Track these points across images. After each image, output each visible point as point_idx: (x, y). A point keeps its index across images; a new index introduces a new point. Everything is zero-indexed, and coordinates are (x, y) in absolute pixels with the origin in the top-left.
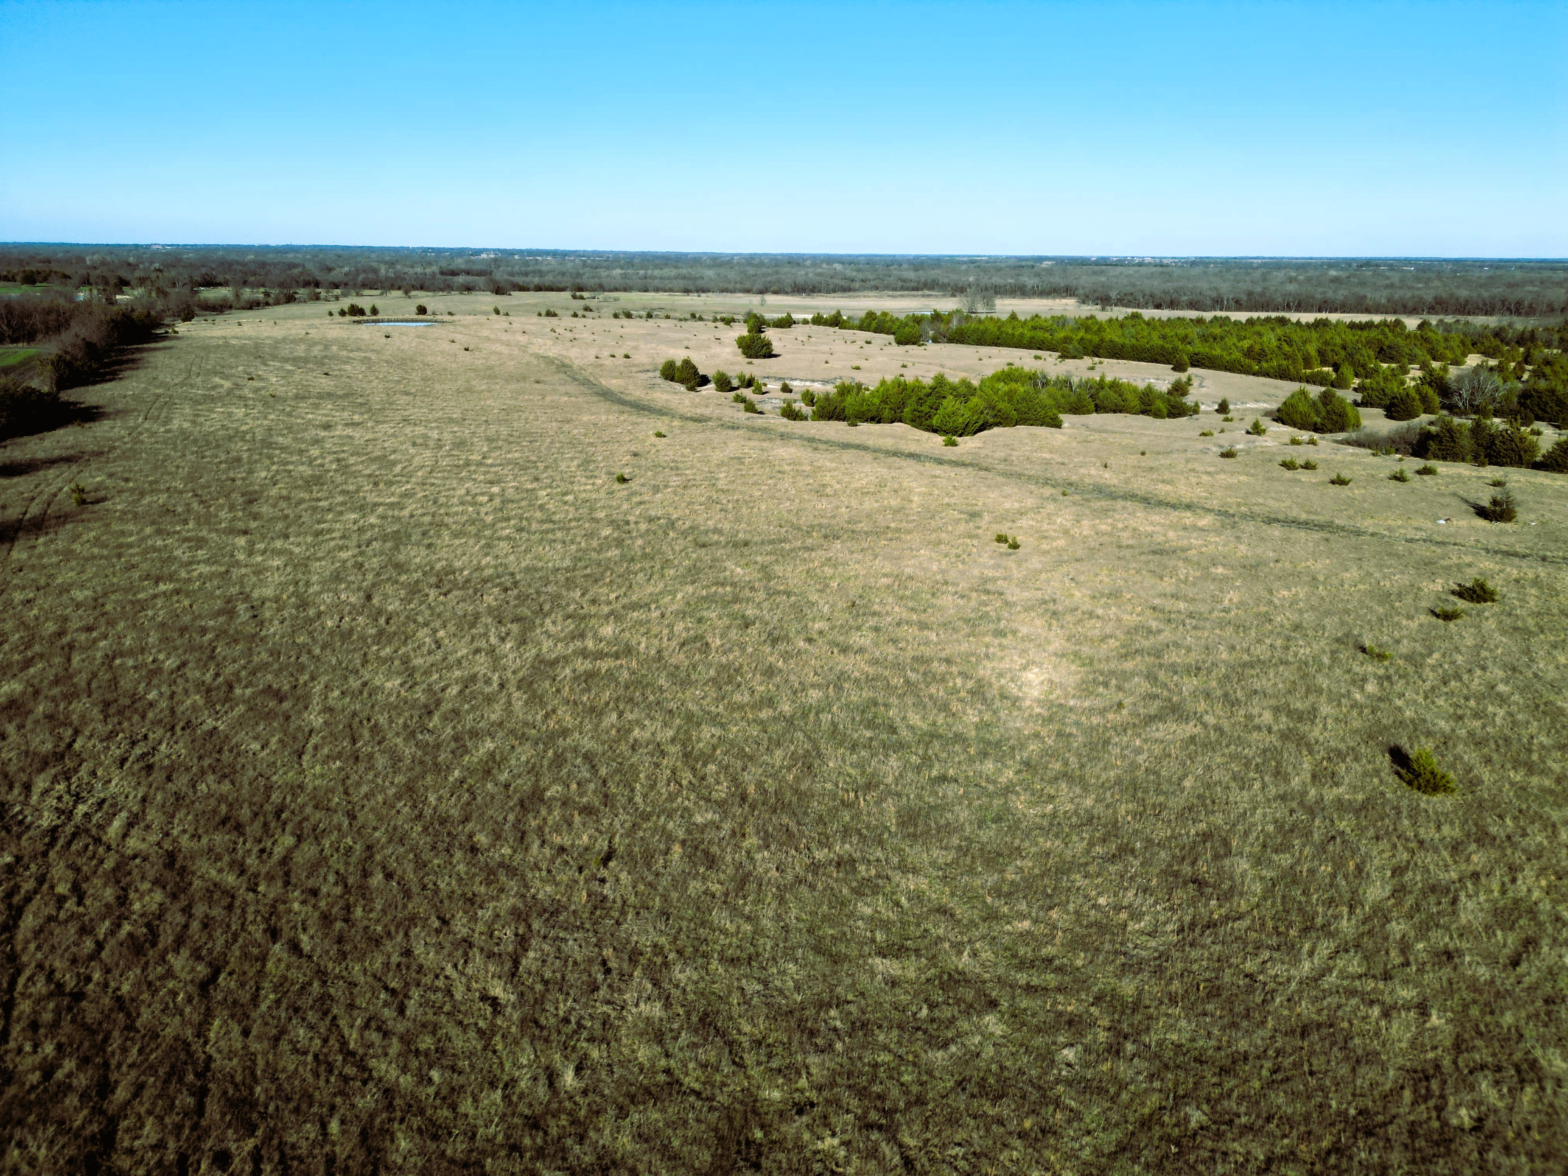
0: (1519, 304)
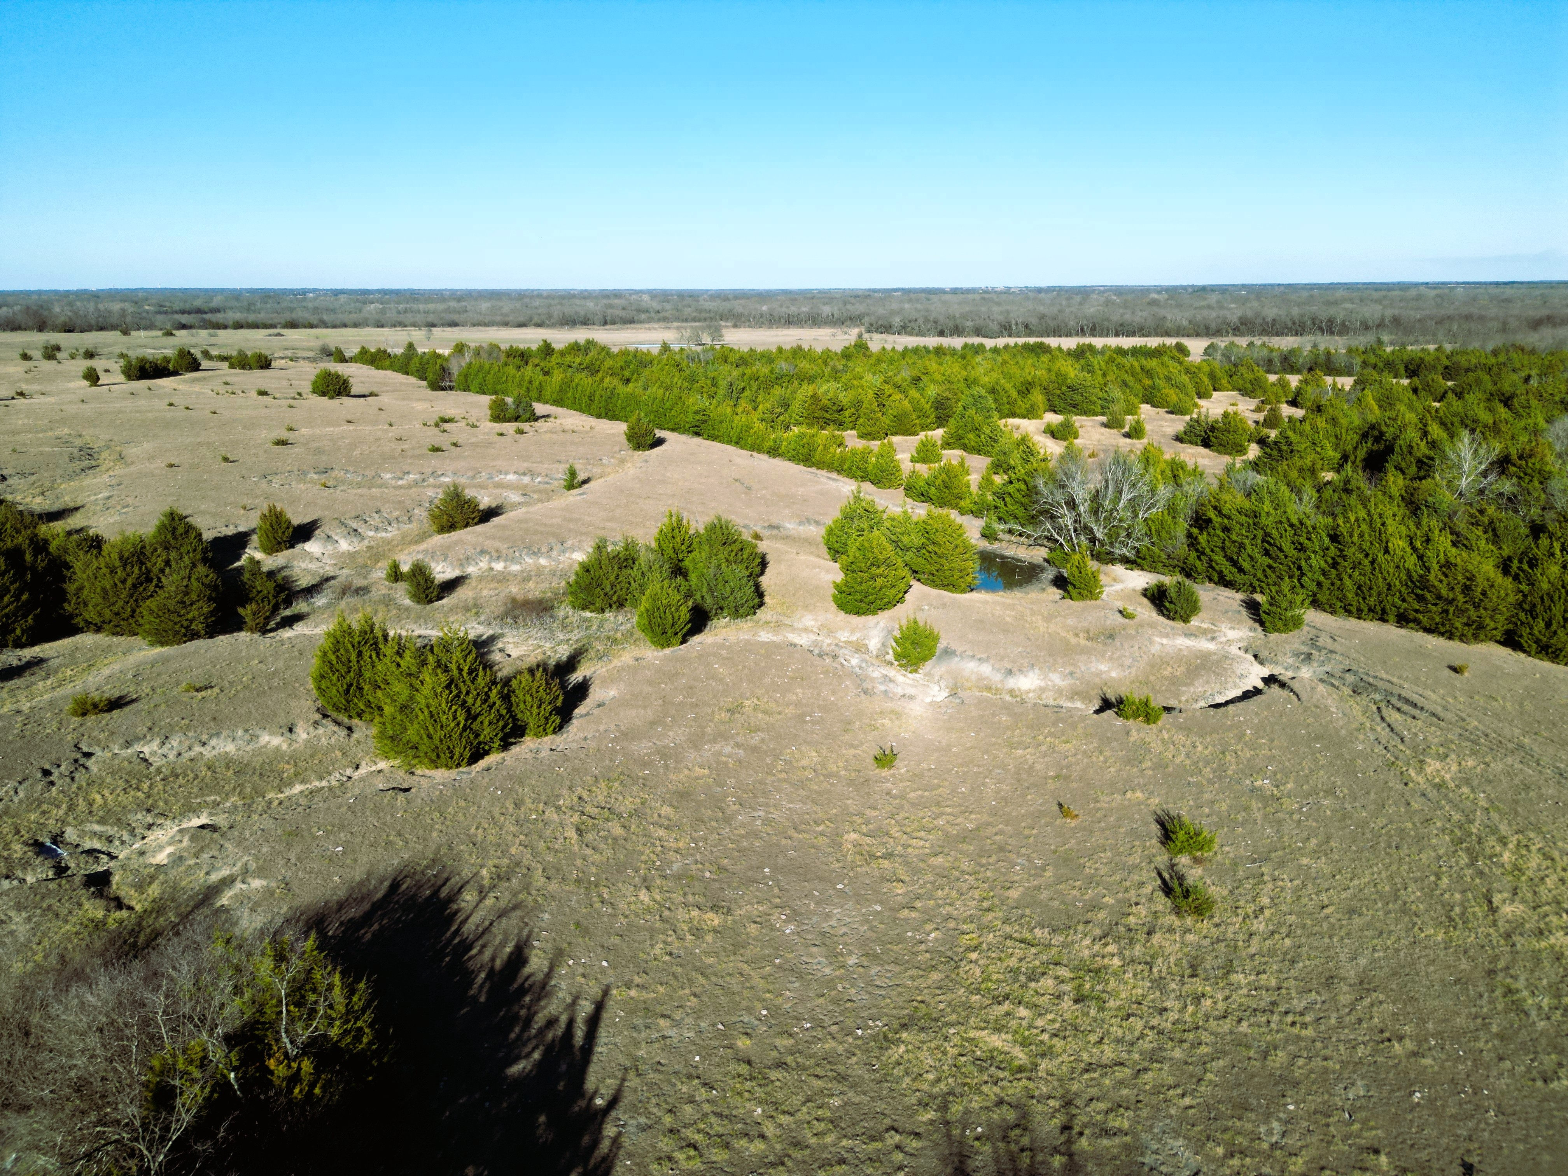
0: (1331, 321)
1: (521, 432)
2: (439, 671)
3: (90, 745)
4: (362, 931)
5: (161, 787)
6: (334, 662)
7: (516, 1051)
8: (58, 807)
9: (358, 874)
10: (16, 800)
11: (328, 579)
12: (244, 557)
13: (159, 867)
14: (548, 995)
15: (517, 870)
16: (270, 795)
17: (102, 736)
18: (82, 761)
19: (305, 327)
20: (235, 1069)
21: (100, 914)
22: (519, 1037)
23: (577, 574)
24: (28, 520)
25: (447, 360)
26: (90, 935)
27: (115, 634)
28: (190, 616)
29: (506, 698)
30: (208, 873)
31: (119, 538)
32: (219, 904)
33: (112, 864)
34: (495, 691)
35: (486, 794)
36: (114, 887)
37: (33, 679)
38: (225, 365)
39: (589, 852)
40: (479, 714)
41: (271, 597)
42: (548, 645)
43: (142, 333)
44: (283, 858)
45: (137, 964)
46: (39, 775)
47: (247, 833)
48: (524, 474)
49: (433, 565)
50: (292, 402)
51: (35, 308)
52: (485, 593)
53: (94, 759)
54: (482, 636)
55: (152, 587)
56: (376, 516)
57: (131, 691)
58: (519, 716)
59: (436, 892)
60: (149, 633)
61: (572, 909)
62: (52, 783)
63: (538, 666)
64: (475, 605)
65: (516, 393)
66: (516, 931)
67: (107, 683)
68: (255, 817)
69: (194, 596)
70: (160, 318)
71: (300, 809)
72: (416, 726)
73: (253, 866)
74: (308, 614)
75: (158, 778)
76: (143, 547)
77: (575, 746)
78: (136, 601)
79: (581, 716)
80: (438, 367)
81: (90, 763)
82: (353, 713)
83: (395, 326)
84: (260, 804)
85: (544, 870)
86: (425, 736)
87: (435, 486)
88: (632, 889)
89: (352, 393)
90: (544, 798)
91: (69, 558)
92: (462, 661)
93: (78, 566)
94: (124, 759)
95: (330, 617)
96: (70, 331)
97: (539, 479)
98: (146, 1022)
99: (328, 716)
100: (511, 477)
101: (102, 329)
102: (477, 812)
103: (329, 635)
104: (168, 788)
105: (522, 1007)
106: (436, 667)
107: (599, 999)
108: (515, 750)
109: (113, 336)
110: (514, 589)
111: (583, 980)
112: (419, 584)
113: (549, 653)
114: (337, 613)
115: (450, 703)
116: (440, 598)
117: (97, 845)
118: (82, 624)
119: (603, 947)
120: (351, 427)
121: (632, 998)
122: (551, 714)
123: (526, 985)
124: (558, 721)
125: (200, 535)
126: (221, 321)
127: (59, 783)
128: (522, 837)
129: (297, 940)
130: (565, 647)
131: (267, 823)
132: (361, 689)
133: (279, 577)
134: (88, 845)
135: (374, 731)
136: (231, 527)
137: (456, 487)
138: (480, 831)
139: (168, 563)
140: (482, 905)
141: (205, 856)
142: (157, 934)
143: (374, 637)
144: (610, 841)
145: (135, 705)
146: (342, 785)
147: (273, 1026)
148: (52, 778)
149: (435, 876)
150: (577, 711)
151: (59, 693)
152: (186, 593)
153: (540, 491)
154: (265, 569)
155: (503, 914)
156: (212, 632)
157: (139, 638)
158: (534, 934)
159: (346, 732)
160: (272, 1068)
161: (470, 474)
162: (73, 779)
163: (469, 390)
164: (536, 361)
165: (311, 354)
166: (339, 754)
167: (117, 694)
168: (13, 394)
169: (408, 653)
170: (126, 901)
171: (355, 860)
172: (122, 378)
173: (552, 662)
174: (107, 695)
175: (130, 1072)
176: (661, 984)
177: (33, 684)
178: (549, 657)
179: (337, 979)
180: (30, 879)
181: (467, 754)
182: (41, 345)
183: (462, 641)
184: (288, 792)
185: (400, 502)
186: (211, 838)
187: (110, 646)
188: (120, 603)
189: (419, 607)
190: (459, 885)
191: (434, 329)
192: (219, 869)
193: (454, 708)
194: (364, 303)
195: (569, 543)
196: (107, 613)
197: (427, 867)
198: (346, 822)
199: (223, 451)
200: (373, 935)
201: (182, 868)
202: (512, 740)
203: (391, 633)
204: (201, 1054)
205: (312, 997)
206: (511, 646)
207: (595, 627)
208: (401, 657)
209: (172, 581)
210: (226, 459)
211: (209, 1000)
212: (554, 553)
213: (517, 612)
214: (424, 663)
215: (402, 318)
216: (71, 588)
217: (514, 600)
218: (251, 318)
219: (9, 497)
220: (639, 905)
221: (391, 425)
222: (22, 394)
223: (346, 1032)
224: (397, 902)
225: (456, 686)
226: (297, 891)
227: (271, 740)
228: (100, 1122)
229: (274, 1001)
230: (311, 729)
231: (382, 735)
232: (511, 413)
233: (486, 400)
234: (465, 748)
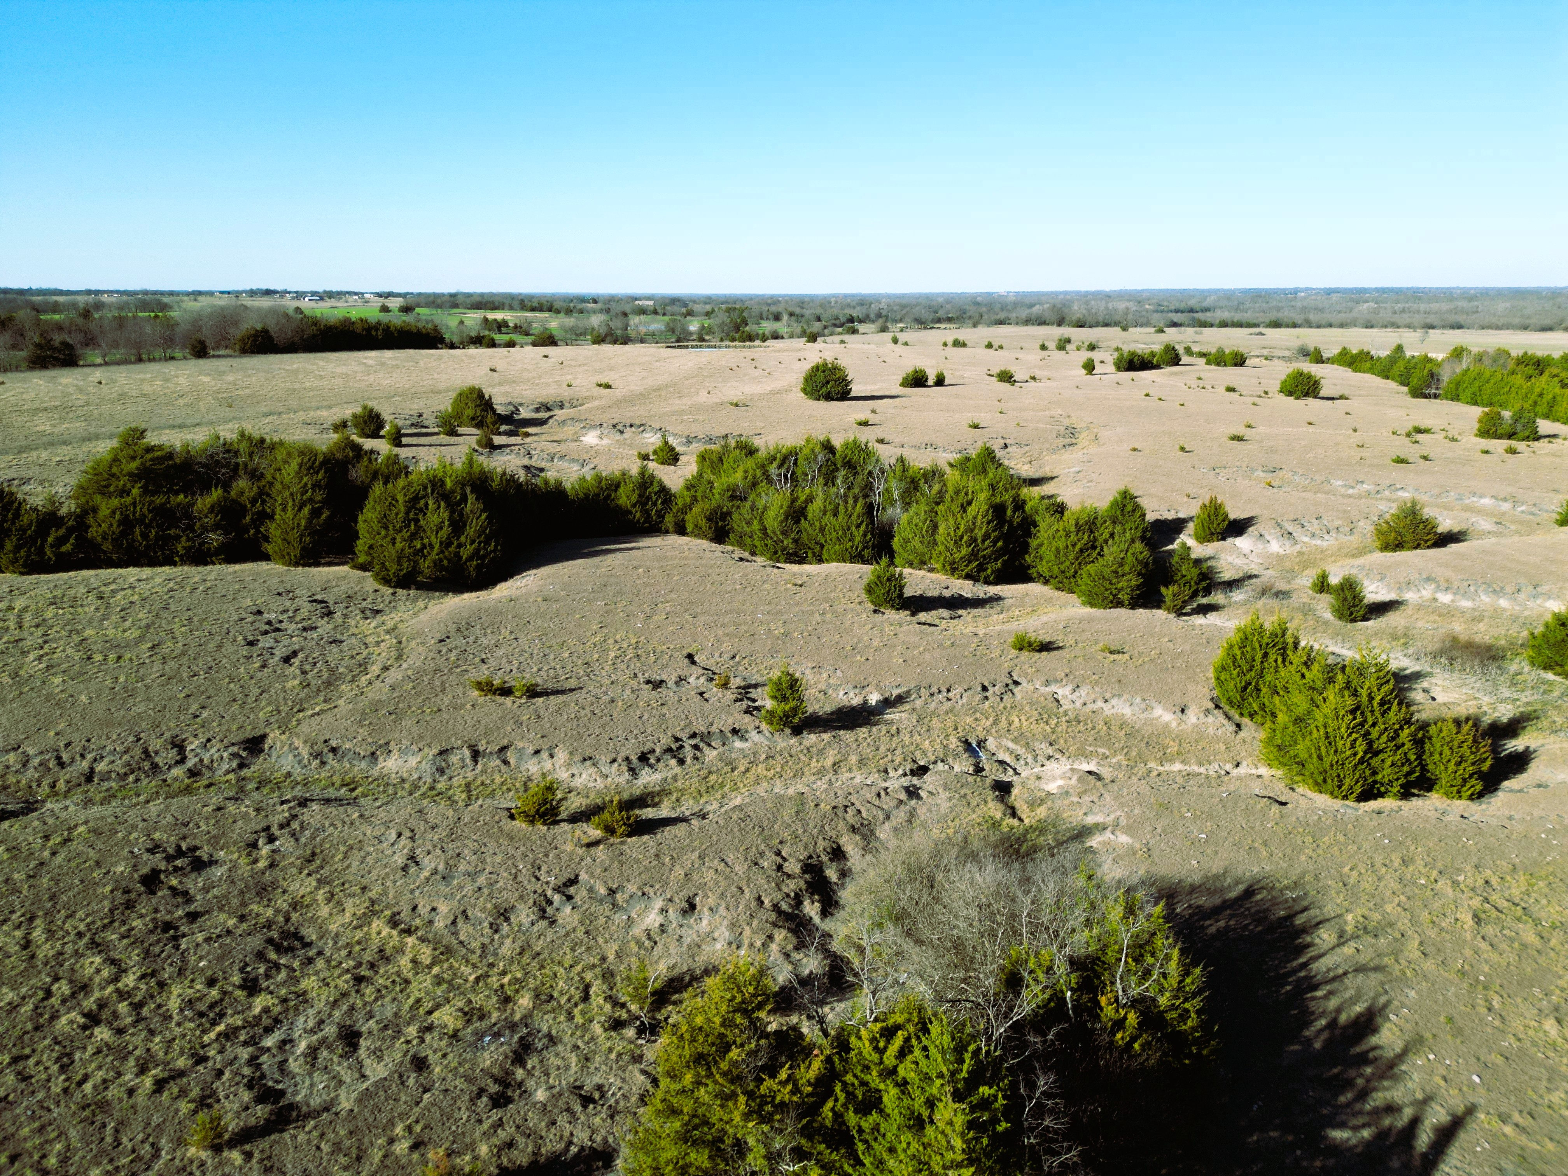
1: (1512, 451)
2: (1346, 693)
3: (1020, 676)
4: (1208, 923)
5: (1065, 728)
6: (1238, 657)
7: (1344, 1117)
8: (987, 718)
9: (1216, 867)
10: (960, 703)
11: (1250, 577)
12: (1178, 541)
13: (1049, 794)
14: (1395, 1078)
15: (1389, 930)
16: (1152, 765)
17: (1029, 670)
18: (1011, 687)
19: (1288, 326)
20: (1072, 989)
21: (998, 815)
22: (1348, 1105)
23: (1547, 626)
24: (1015, 482)
25: (1439, 365)
26: (988, 830)
27: (1058, 589)
28: (1119, 586)
29: (1419, 743)
30: (1085, 814)
31: (1079, 507)
32: (1088, 844)
33: (1015, 778)
34: (1406, 732)
35: (1370, 838)
36: (1013, 797)
37: (992, 611)
38: (1204, 360)
39: (1484, 946)
40: (1381, 751)
41: (1193, 583)
42: (1487, 699)
43: (1138, 329)
44: (1151, 825)
45: (1016, 865)
46: (980, 689)
47: (1125, 790)
48: (1505, 500)
49: (1366, 583)
50: (1257, 400)
51: (1059, 306)
52: (1420, 624)
53: (1020, 687)
54: (1405, 669)
55: (1095, 554)
56: (1316, 522)
57: (1060, 640)
58: (1431, 767)
59: (1291, 917)
60: (1083, 593)
61: (1446, 999)
62: (986, 698)
63: (1468, 719)
64: (1405, 635)
65: (1517, 407)
66: (1372, 994)
67: (1043, 628)
68: (1134, 779)
69: (1127, 569)
70: (1157, 316)
71: (1175, 786)
72: (1307, 742)
73: (1123, 822)
74: (1224, 607)
75: (1064, 719)
76: (1096, 518)
77: (1494, 822)
78: (1080, 564)
79: (1511, 791)
80: (1425, 372)
81: (1016, 690)
82: (1245, 712)
83: (1386, 327)
84: (1141, 770)
85: (1421, 943)
86: (1315, 756)
87: (1389, 500)
88: (1536, 1011)
89: (1321, 395)
90: (1440, 865)
91: (1038, 518)
92: (1375, 689)
93: (1042, 525)
94: (1042, 695)
95: (1244, 613)
96: (1081, 326)
97: (1523, 508)
98: (1013, 916)
99: (1220, 708)
100: (1486, 501)
101: (1106, 325)
102: (1356, 852)
103: (1239, 630)
104: (1070, 730)
105: (1361, 1075)
106: (1345, 688)
107: (1459, 1113)
108: (1415, 802)
109: (1116, 331)
110: (1459, 628)
111: (1442, 1083)
112: (1345, 599)
113: (1485, 708)
114: (1252, 610)
115: (1351, 730)
116: (1365, 619)
117: (1008, 759)
118: (1035, 575)
119: (1478, 1059)
120: (1311, 429)
121: (1505, 1135)
122: (1471, 776)
123: (1371, 1055)
124: (1479, 787)
125: (1144, 515)
126: (1209, 320)
127: (991, 699)
128: (1403, 898)
129: (1148, 902)
130: (1510, 707)
131: (1144, 788)
132: (1259, 690)
133: (1205, 566)
134: (1001, 756)
135: (1262, 734)
136: (1173, 512)
137: (1414, 503)
138: (1355, 873)
139: (1112, 535)
140: (1338, 950)
141: (1086, 798)
142: (1035, 849)
143: (1284, 642)
144: (1516, 945)
145: (1060, 651)
146: (1219, 777)
147: (1111, 968)
148: (988, 694)
149: (1294, 900)
150: (1506, 784)
151: (1007, 627)
152: (1121, 565)
153: (1521, 522)
154: (1194, 556)
155: (1360, 969)
156: (1133, 606)
157: (1075, 596)
158: (1392, 1007)
159: (1234, 728)
160: (1103, 1004)
161: (1436, 491)
162: (1002, 699)
163: (1458, 400)
164: (1555, 371)
165: (1287, 354)
166: (1223, 747)
167: (1048, 639)
168: (1028, 378)
169: (1315, 667)
170: (1019, 812)
171: (1216, 853)
172: (1112, 369)
173: (1487, 720)
174: (1040, 638)
175: (994, 952)
176: (1551, 1139)
177: (990, 615)
178: (1485, 713)
179: (1175, 953)
180: (957, 769)
181: (1358, 789)
182: (1057, 337)
183: (1380, 668)
184: (1167, 767)
185: (1345, 511)
186: (1095, 785)
187: (1051, 598)
188: (1067, 563)
189: (1340, 623)
190: (1318, 919)
191: (1431, 331)
192: (1096, 814)
193: (1354, 736)
194: (1358, 302)
195: (1545, 588)
196: (1056, 570)
197: (1287, 888)
198: (1215, 813)
199: (1182, 442)
200: (1218, 930)
201: (1066, 802)
202: (1415, 791)
203: (1303, 644)
204: (1048, 963)
205: (1150, 960)
206: (1439, 689)
207: (1556, 694)
208: (1308, 667)
209: (1112, 552)
210: (1182, 449)
211: (1065, 921)
212: (1522, 596)
213: (1455, 653)
214: (1331, 680)
215: (1396, 319)
216: (1034, 543)
217: (1455, 639)
218: (1237, 317)
219: (1006, 462)
220: (1541, 1034)
221: (1355, 431)
222: (1033, 378)
223: (1173, 1007)
224: (1248, 909)
225: (1362, 713)
226: (1156, 859)
227: (1163, 715)
228: (964, 980)
229: (1117, 947)
230: (1202, 715)
231: (1270, 741)
232: (1506, 428)
233: (1477, 412)
234: (1357, 782)
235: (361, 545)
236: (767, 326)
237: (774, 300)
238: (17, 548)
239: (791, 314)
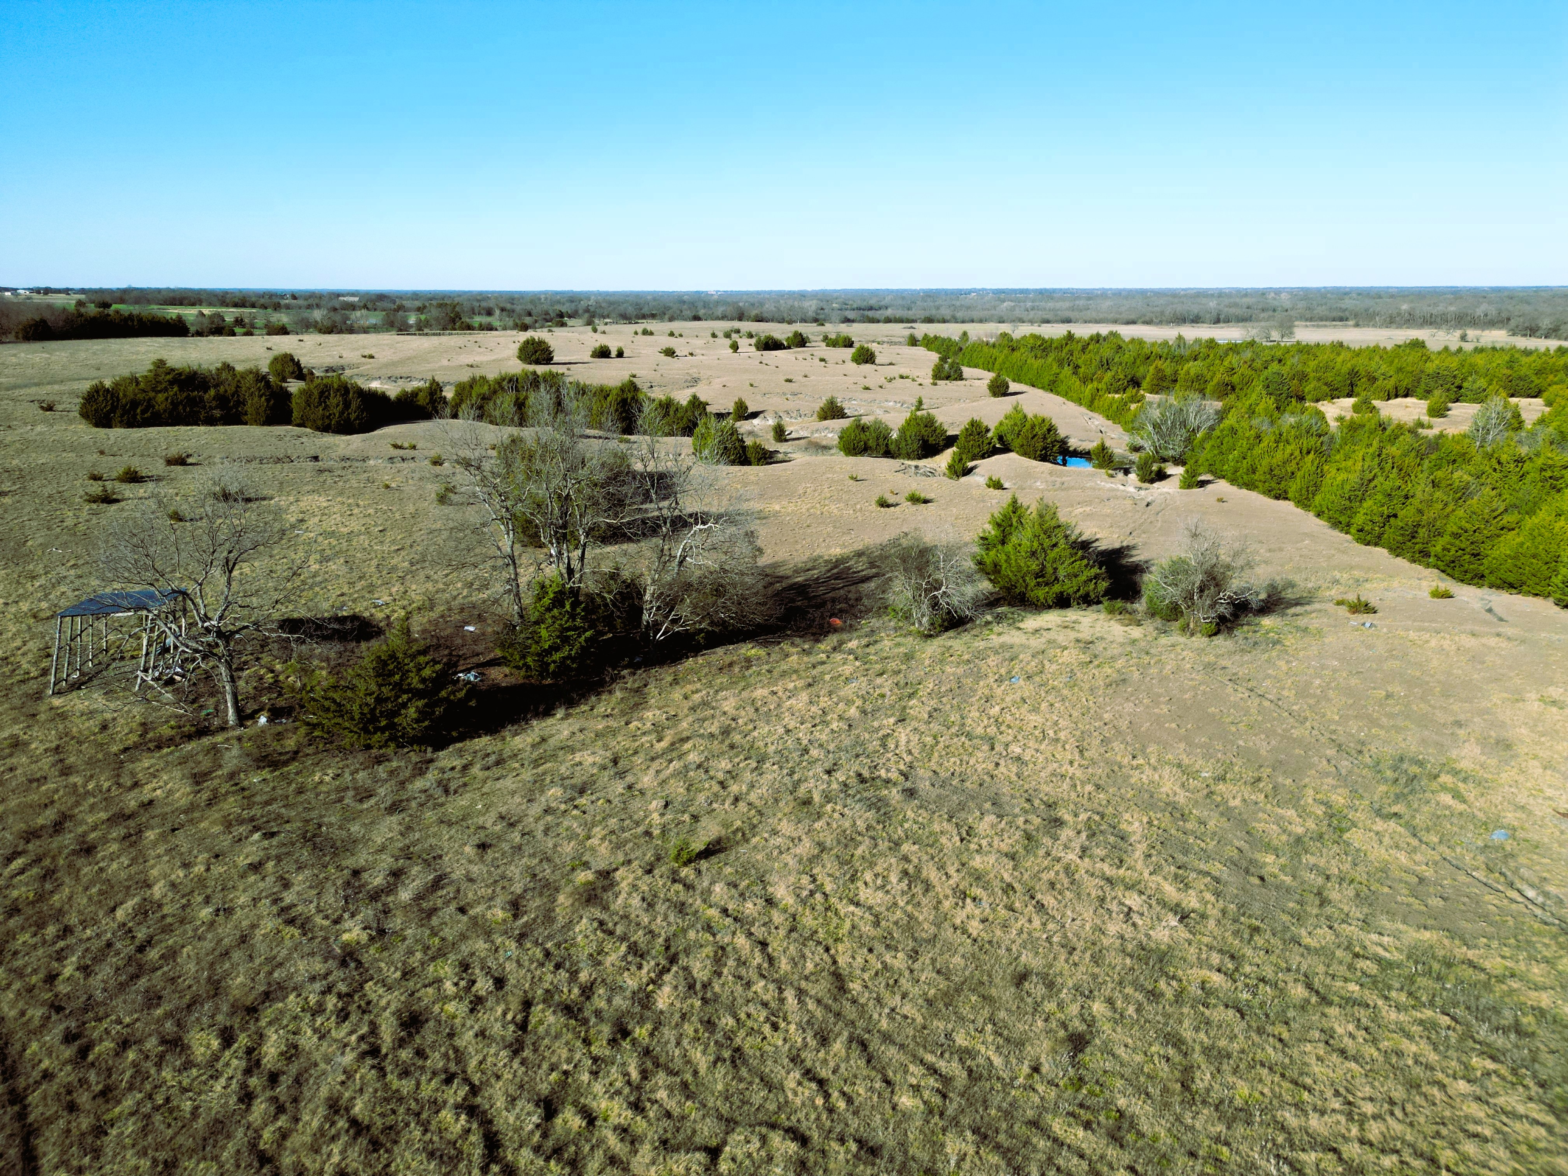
1: (935, 384)
48: (899, 402)
89: (876, 362)
96: (760, 321)
97: (906, 406)
100: (891, 404)
101: (781, 320)
172: (750, 349)
222: (691, 354)
232: (945, 373)
235: (295, 414)
236: (477, 320)
237: (482, 297)
238: (122, 416)
239: (503, 310)
